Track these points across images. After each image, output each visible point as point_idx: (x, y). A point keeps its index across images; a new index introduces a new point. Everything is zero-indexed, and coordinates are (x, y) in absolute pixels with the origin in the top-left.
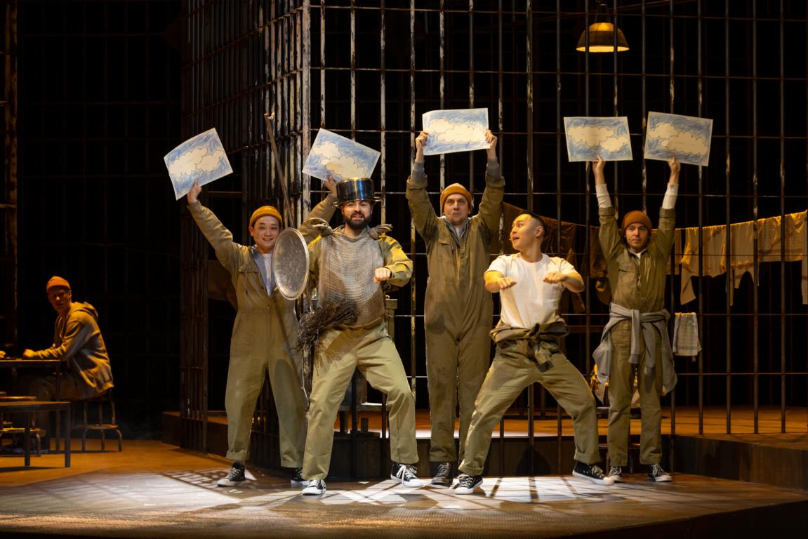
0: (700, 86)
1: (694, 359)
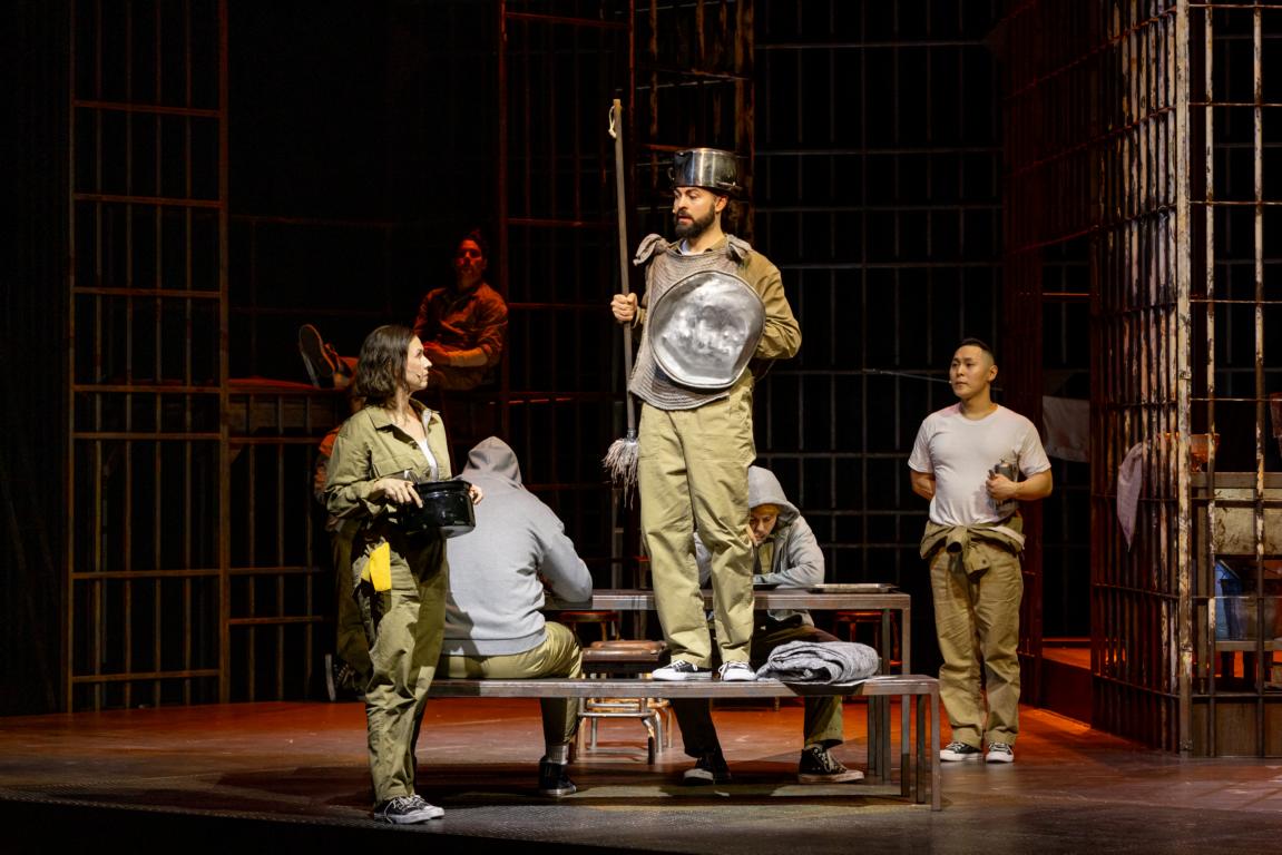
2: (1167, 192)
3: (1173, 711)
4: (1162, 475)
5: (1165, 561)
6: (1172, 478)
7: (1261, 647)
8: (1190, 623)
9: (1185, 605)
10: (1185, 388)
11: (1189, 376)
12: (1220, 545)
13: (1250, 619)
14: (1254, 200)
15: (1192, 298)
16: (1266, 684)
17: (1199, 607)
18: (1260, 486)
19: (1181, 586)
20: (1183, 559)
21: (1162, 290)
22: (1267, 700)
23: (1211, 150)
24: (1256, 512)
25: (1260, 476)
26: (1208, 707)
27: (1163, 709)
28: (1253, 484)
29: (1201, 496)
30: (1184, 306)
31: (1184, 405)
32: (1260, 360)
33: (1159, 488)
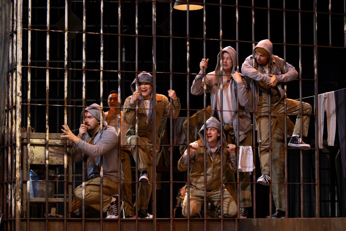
0: (253, 13)
1: (251, 174)
2: (13, 27)
3: (13, 225)
4: (9, 135)
5: (10, 168)
6: (13, 135)
7: (47, 200)
8: (20, 190)
9: (18, 183)
10: (19, 100)
11: (21, 95)
12: (32, 161)
13: (43, 191)
14: (46, 29)
15: (22, 65)
16: (49, 214)
17: (24, 184)
18: (47, 138)
19: (17, 176)
20: (18, 165)
21: (10, 65)
22: (49, 220)
23: (31, 10)
24: (45, 148)
25: (47, 134)
26: (27, 223)
27: (9, 226)
28: (45, 137)
29: (25, 141)
30: (19, 68)
31: (19, 106)
32: (48, 90)
33: (8, 142)
